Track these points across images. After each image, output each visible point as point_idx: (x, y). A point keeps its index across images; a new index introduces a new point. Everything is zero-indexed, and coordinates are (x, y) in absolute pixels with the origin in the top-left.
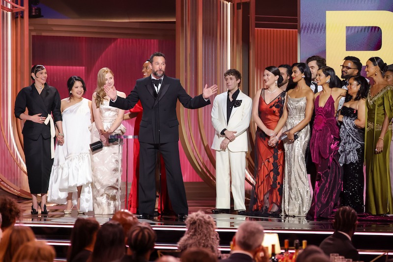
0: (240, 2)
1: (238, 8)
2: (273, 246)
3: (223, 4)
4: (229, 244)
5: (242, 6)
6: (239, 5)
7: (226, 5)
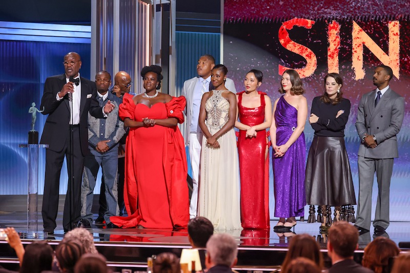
0: (159, 3)
1: (158, 10)
2: (193, 263)
3: (142, 5)
4: (146, 261)
5: (161, 8)
6: (158, 6)
7: (145, 6)
